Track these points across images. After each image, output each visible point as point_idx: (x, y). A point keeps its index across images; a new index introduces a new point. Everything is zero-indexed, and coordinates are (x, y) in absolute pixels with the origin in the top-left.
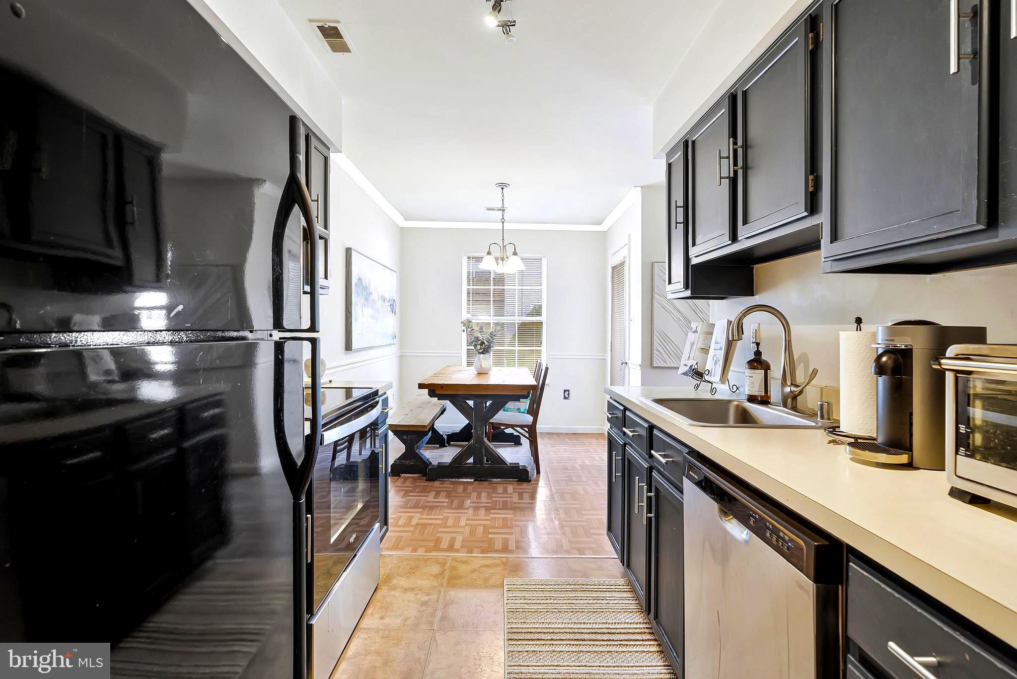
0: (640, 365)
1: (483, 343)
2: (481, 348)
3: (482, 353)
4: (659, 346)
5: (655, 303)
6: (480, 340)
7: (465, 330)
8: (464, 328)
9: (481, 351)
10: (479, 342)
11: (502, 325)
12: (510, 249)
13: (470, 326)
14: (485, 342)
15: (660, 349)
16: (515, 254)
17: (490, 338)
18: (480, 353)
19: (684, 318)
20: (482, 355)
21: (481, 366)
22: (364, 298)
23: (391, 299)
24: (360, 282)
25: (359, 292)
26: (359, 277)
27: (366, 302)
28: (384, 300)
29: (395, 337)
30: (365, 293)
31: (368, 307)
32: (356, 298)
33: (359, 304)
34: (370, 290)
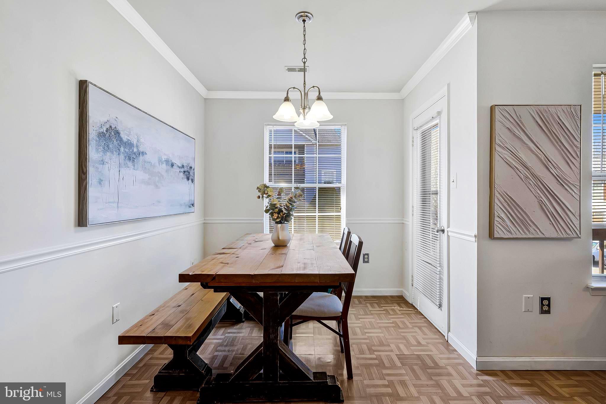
0: (475, 236)
1: (280, 211)
2: (278, 217)
3: (280, 222)
4: (501, 211)
5: (496, 158)
6: (277, 208)
7: (261, 196)
8: (259, 194)
9: (278, 220)
10: (277, 210)
11: (303, 190)
12: (313, 95)
13: (266, 192)
14: (283, 210)
15: (503, 215)
16: (319, 98)
17: (288, 205)
18: (277, 223)
19: (533, 175)
20: (279, 225)
21: (278, 238)
22: (122, 156)
23: (186, 166)
24: (114, 134)
25: (111, 146)
26: (111, 127)
27: (128, 163)
28: (172, 165)
29: (193, 205)
30: (127, 150)
31: (134, 169)
32: (101, 153)
33: (110, 162)
34: (141, 149)
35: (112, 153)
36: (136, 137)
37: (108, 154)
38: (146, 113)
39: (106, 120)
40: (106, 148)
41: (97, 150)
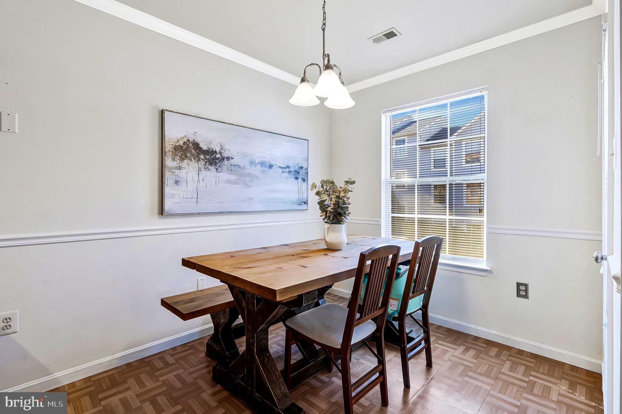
22: (203, 162)
23: (293, 166)
24: (192, 146)
25: (189, 155)
26: (188, 140)
27: (209, 167)
28: (271, 166)
29: (306, 203)
30: (208, 157)
31: (217, 172)
32: (178, 161)
33: (187, 168)
34: (225, 155)
35: (191, 160)
36: (219, 145)
37: (186, 161)
38: (232, 124)
39: (183, 136)
40: (183, 157)
41: (174, 159)
